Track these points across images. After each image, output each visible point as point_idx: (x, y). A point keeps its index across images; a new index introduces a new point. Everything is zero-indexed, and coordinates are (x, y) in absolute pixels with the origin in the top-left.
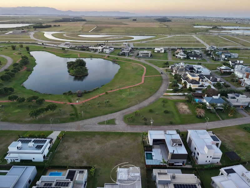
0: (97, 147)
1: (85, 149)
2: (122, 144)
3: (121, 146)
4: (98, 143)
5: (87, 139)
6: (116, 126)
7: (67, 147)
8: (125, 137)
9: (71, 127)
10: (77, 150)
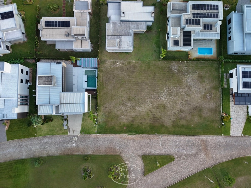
0: (164, 99)
1: (181, 93)
2: (128, 104)
3: (129, 99)
4: (164, 107)
5: (183, 115)
6: (141, 152)
7: (208, 98)
8: (125, 120)
9: (218, 147)
10: (192, 93)
